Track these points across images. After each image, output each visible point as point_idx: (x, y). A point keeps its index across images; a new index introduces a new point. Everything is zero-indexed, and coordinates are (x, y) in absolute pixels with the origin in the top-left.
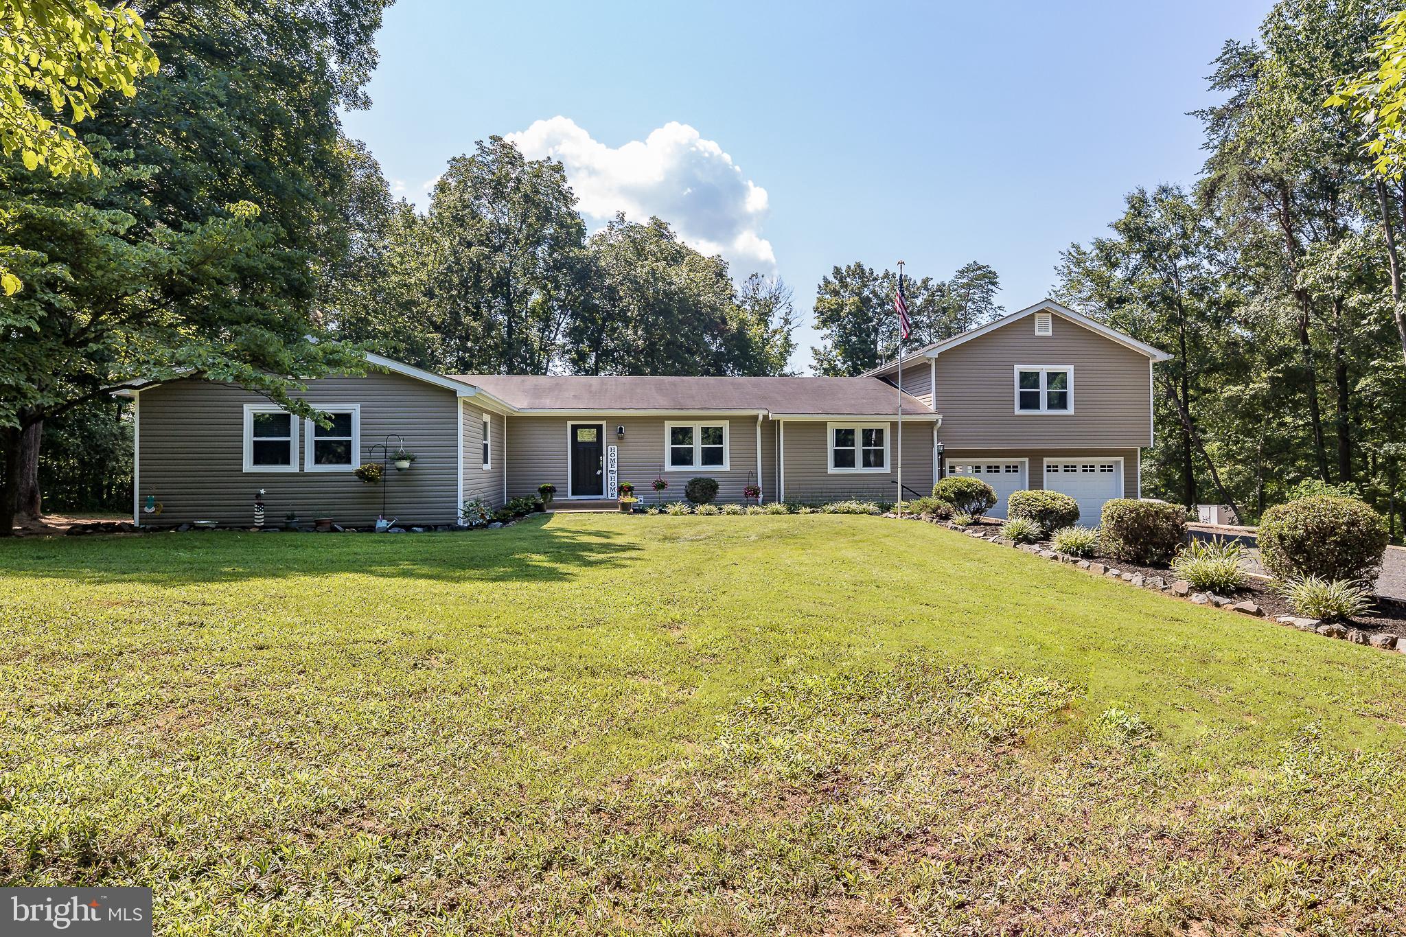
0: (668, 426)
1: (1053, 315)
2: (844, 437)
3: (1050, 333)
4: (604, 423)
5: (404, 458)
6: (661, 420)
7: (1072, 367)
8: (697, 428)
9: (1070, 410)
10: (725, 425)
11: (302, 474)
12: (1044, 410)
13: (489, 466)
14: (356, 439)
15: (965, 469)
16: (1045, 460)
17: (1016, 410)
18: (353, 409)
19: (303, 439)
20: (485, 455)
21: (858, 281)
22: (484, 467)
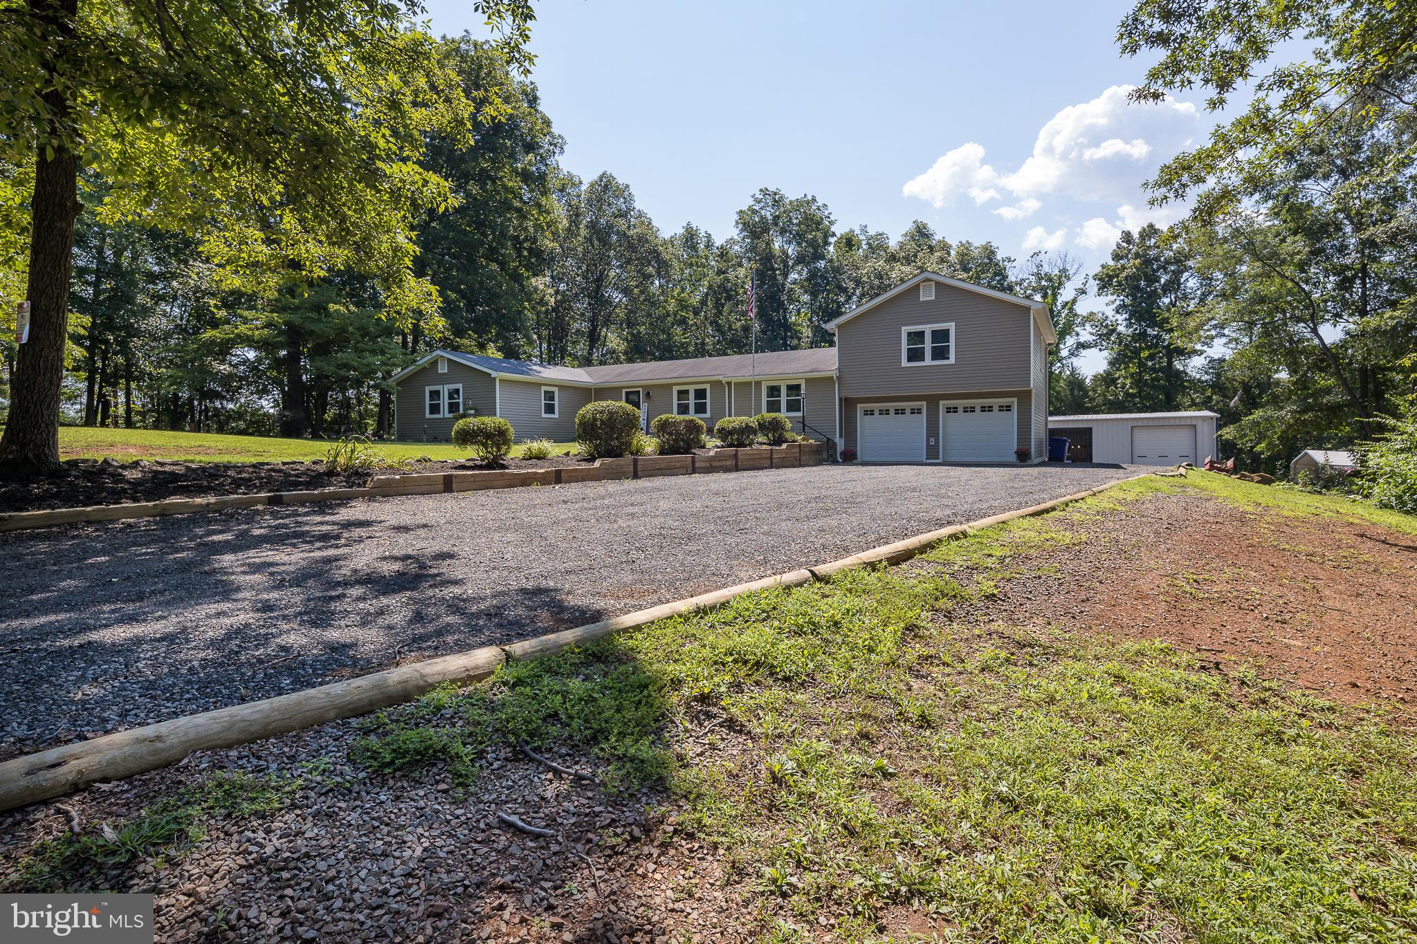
0: (675, 389)
1: (937, 283)
2: (774, 391)
3: (933, 298)
4: (642, 389)
5: (472, 409)
6: (670, 386)
7: (953, 324)
8: (691, 389)
9: (952, 360)
10: (708, 387)
11: (444, 418)
12: (928, 361)
13: (556, 415)
14: (461, 401)
15: (877, 412)
16: (941, 402)
17: (904, 363)
18: (460, 386)
19: (445, 402)
20: (550, 409)
21: (1153, 241)
22: (544, 415)
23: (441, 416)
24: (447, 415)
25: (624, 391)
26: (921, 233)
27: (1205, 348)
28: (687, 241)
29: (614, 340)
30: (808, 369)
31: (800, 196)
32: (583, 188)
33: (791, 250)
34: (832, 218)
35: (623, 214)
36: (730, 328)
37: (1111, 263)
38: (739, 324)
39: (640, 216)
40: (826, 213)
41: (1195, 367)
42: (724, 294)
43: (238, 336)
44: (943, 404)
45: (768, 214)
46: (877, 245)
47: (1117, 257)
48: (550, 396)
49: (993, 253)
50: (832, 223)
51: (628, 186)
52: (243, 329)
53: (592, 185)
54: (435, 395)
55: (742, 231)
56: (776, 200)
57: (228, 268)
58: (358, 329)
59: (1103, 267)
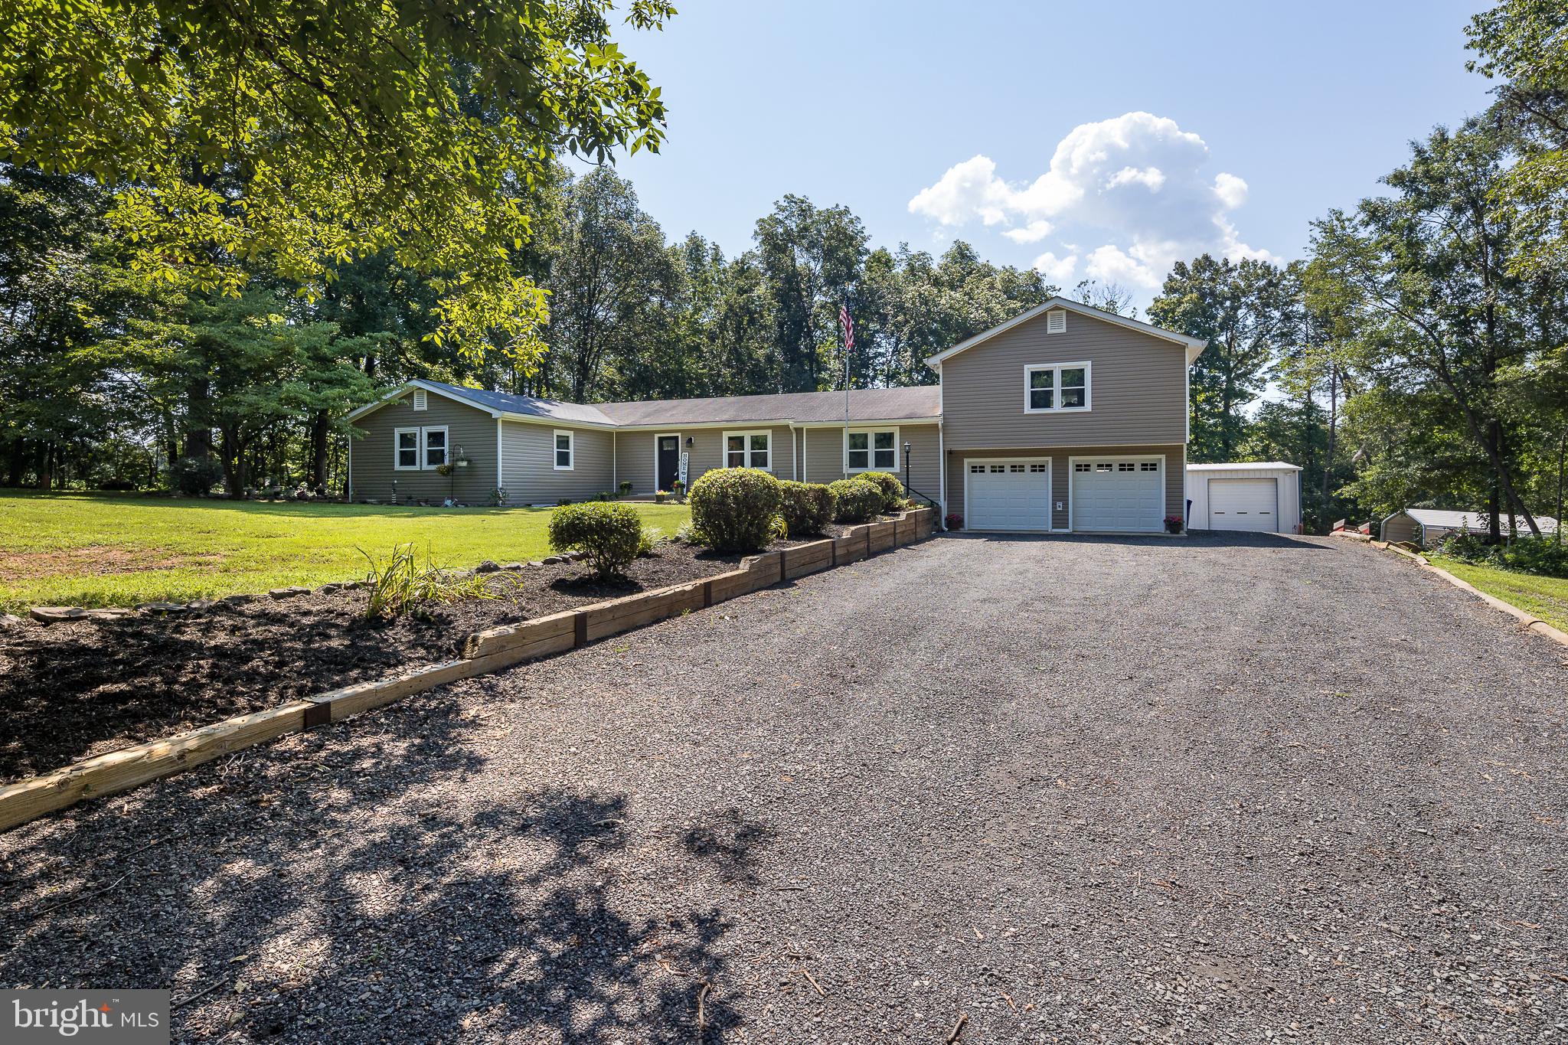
0: (726, 435)
1: (1068, 312)
2: (859, 441)
3: (1064, 330)
4: (679, 435)
5: (463, 460)
6: (720, 431)
7: (1089, 363)
8: (747, 436)
9: (1088, 407)
10: (769, 433)
11: (421, 471)
12: (1057, 408)
13: (571, 467)
14: (446, 448)
15: (988, 469)
16: (1071, 459)
17: (1028, 409)
18: (445, 429)
19: (422, 448)
20: (563, 459)
21: (1208, 274)
22: (556, 468)
23: (416, 468)
24: (426, 467)
25: (657, 436)
26: (962, 254)
27: (1257, 392)
28: (691, 253)
29: (606, 369)
30: (902, 414)
31: (831, 206)
32: (576, 182)
33: (816, 267)
34: (866, 233)
35: (627, 216)
36: (750, 357)
37: (1163, 296)
38: (761, 352)
39: (644, 220)
40: (859, 227)
41: (1249, 411)
42: (742, 317)
43: (129, 355)
44: (1072, 460)
45: (793, 224)
46: (917, 268)
47: (1170, 289)
48: (563, 442)
49: (1039, 280)
50: (865, 239)
51: (630, 183)
52: (137, 345)
53: (587, 180)
54: (407, 440)
55: (763, 242)
56: (805, 211)
57: (157, 250)
58: (307, 350)
59: (1156, 300)
